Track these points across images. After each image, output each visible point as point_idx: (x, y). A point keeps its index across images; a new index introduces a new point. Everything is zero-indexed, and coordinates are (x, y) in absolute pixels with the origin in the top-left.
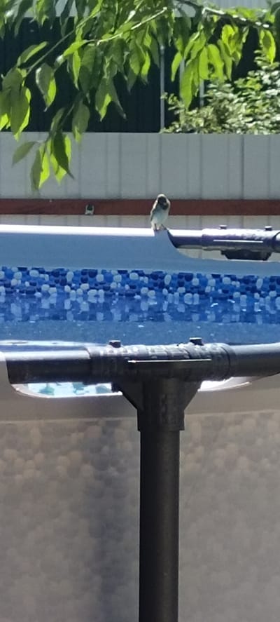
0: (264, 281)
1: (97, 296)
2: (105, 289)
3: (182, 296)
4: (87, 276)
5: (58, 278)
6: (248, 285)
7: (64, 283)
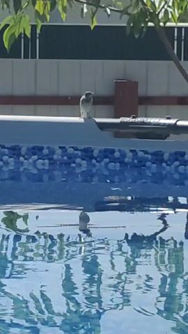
0: (170, 155)
1: (43, 164)
2: (49, 159)
3: (106, 164)
4: (36, 150)
5: (15, 151)
6: (158, 157)
7: (20, 155)
